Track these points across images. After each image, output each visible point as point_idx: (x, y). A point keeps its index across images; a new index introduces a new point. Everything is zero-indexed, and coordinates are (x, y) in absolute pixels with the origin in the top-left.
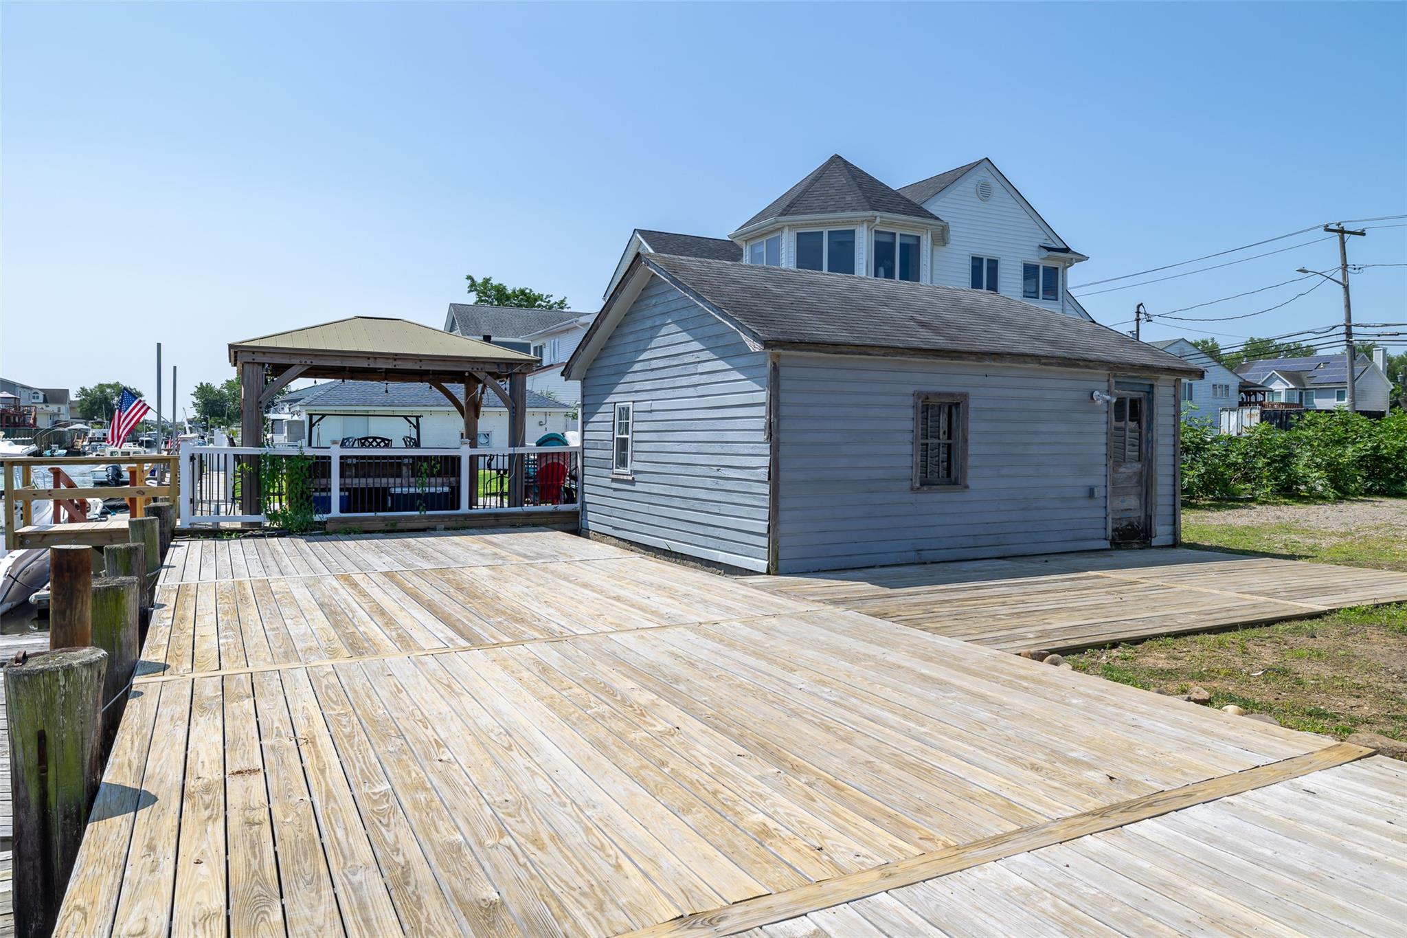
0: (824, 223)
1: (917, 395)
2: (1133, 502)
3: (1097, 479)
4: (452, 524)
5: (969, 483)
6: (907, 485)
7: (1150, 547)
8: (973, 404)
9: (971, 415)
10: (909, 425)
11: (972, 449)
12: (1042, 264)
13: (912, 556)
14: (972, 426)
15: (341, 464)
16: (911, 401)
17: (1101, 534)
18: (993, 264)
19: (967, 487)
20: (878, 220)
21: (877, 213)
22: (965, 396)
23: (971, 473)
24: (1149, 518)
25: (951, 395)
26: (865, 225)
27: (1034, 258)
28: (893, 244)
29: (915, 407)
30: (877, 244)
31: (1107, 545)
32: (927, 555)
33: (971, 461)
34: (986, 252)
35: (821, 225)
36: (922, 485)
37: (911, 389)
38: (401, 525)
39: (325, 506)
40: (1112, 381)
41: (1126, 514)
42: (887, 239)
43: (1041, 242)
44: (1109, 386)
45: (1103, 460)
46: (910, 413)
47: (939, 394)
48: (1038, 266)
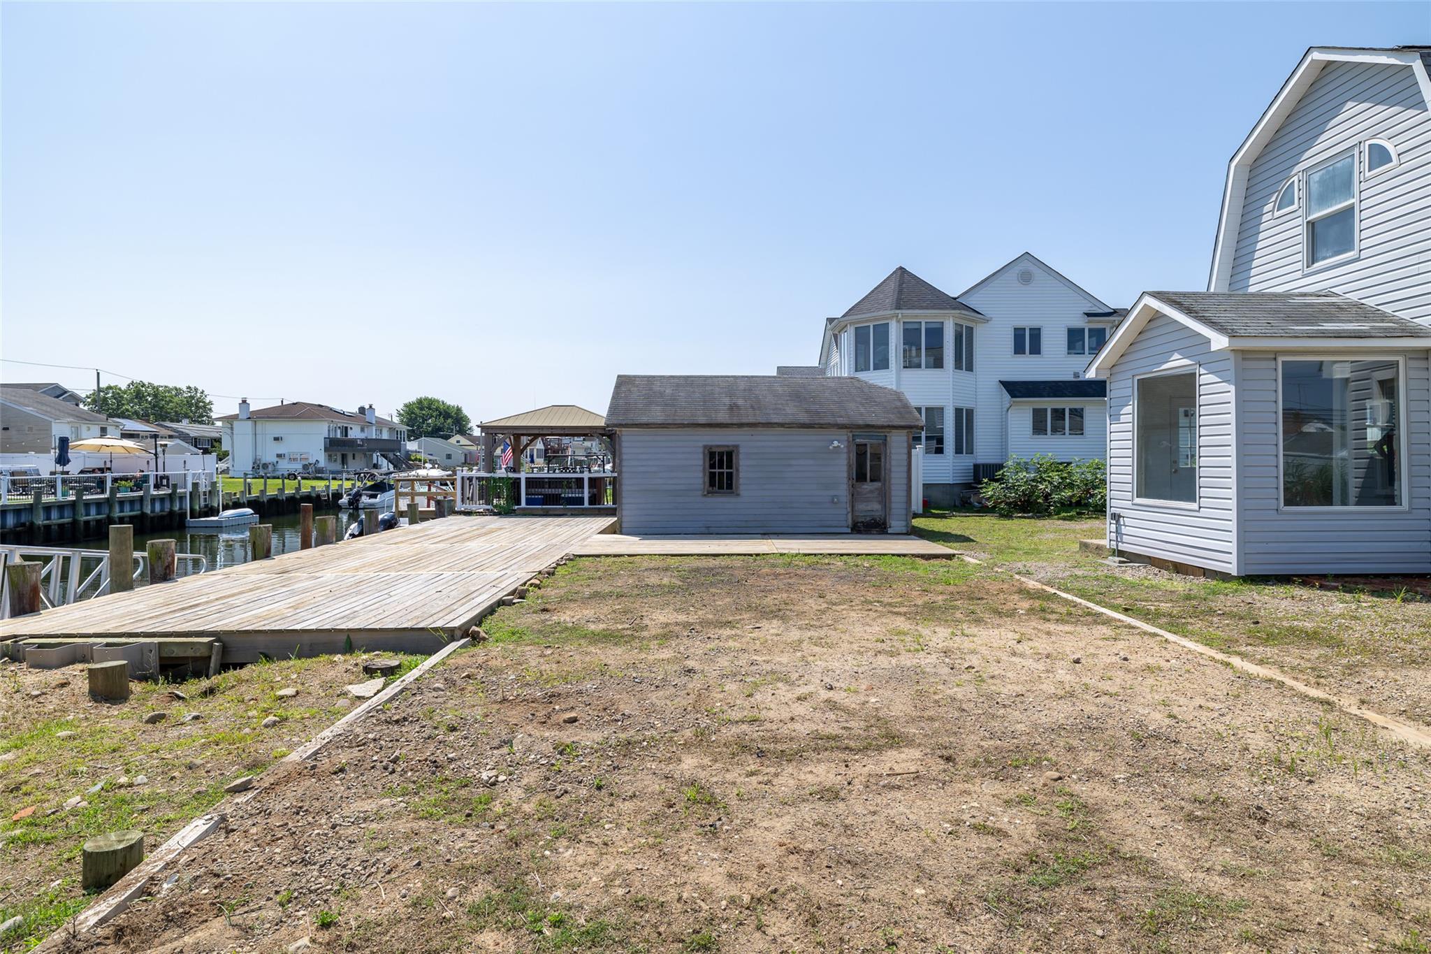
0: (870, 319)
1: (705, 447)
2: (876, 506)
3: (843, 491)
4: (576, 512)
5: (741, 493)
6: (700, 493)
7: (887, 533)
8: (742, 450)
9: (741, 456)
10: (701, 462)
11: (741, 475)
12: (1087, 327)
13: (703, 530)
14: (741, 463)
15: (526, 482)
16: (701, 450)
17: (844, 523)
18: (1036, 334)
19: (738, 495)
20: (900, 315)
21: (897, 311)
22: (737, 447)
23: (741, 487)
24: (886, 516)
25: (728, 446)
26: (895, 319)
27: (1080, 322)
28: (920, 330)
29: (704, 453)
30: (905, 330)
31: (849, 531)
32: (712, 530)
33: (741, 481)
34: (1027, 322)
35: (870, 321)
36: (708, 493)
37: (701, 444)
38: (551, 513)
39: (519, 503)
40: (851, 435)
41: (869, 514)
42: (916, 326)
43: (1087, 310)
44: (848, 438)
45: (845, 480)
46: (701, 456)
47: (718, 446)
48: (1084, 329)
